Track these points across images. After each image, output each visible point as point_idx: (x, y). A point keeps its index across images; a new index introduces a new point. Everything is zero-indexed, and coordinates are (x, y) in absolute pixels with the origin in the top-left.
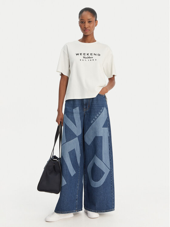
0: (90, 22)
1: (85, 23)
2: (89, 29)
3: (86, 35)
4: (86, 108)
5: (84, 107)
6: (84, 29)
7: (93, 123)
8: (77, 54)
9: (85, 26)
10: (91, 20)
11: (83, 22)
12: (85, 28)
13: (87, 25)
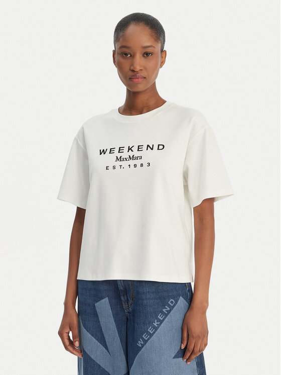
0: (146, 54)
1: (133, 56)
2: (144, 74)
3: (136, 90)
4: (128, 300)
5: (122, 299)
6: (129, 76)
7: (143, 346)
8: (103, 152)
9: (132, 65)
10: (149, 50)
11: (126, 54)
12: (133, 71)
13: (139, 62)
